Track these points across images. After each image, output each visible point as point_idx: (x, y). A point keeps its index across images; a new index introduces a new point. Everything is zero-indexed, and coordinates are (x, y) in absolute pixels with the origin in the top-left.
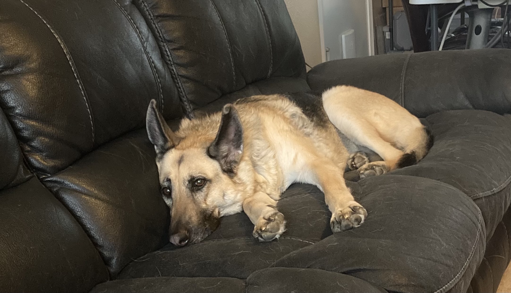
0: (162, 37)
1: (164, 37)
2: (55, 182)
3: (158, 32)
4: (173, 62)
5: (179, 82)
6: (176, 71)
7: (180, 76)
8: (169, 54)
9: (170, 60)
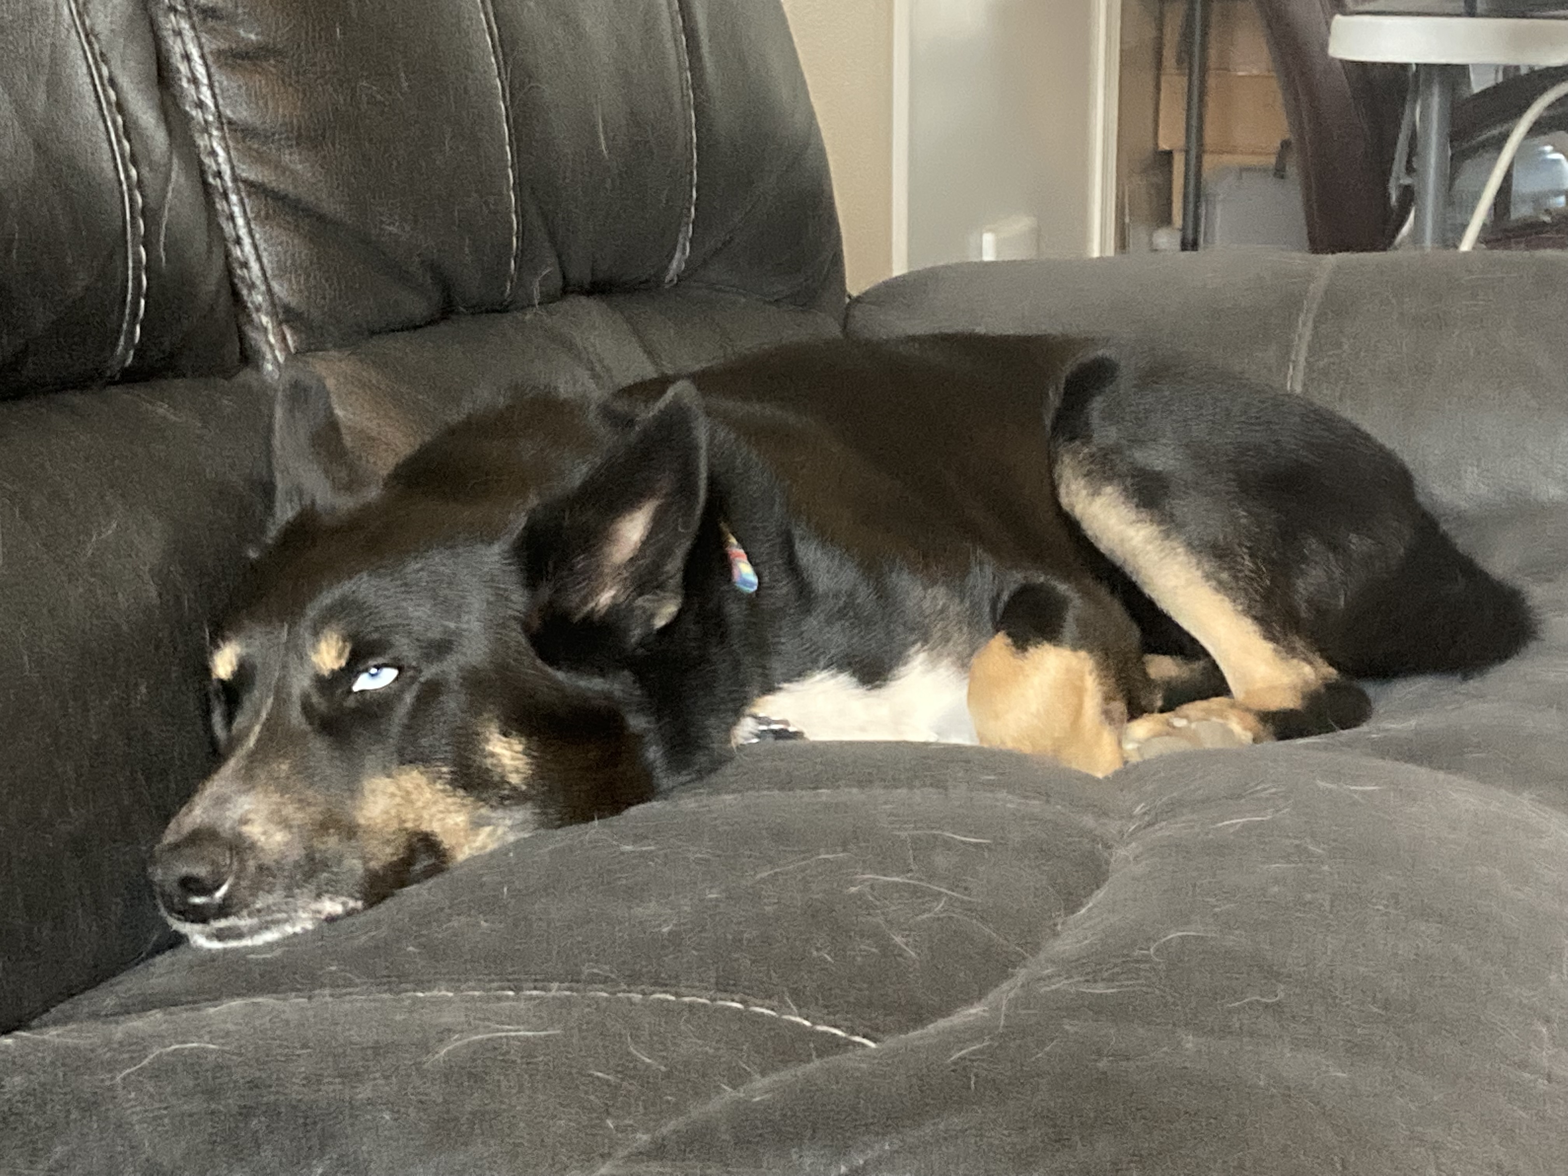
4: (219, 115)
5: (237, 210)
6: (230, 160)
7: (245, 181)
8: (201, 71)
9: (200, 105)
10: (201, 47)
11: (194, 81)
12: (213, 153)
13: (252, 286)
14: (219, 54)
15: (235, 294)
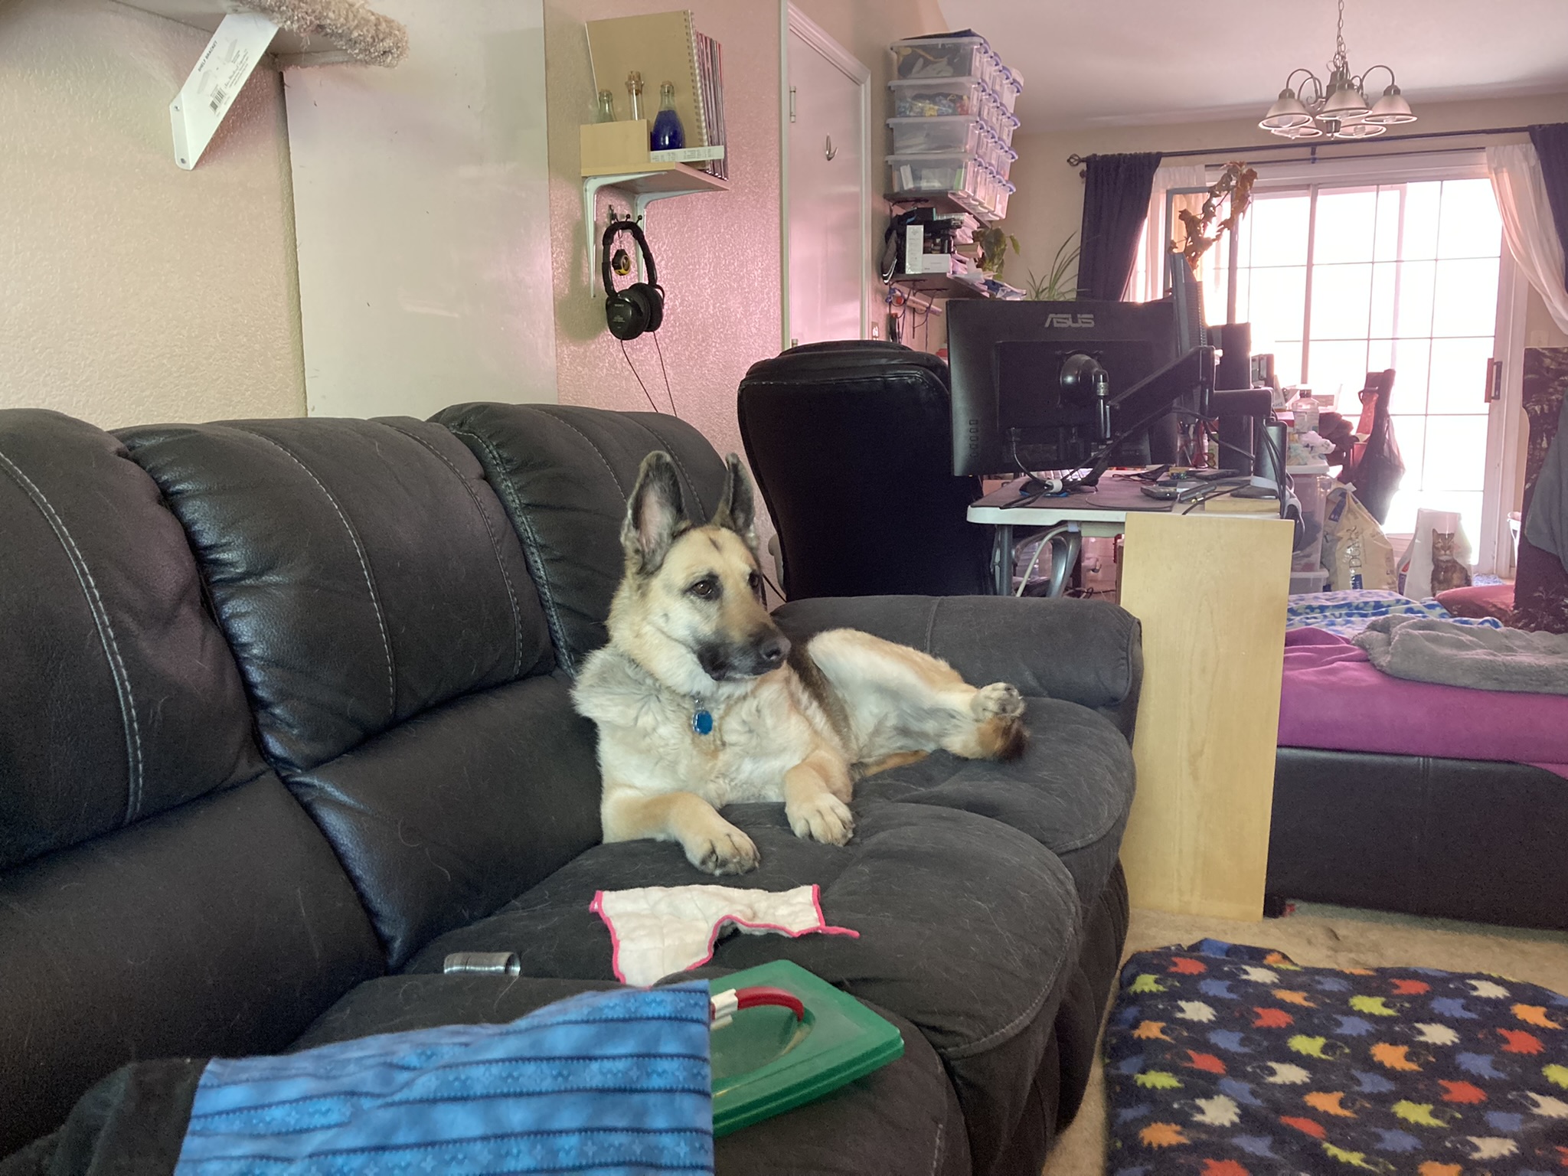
0: (532, 539)
1: (535, 539)
2: (307, 785)
3: (526, 530)
4: (547, 581)
5: (554, 613)
6: (551, 596)
7: (557, 604)
8: (540, 566)
9: (541, 577)
10: (541, 559)
11: (538, 569)
12: (546, 594)
13: (559, 640)
14: (546, 560)
15: (554, 644)
